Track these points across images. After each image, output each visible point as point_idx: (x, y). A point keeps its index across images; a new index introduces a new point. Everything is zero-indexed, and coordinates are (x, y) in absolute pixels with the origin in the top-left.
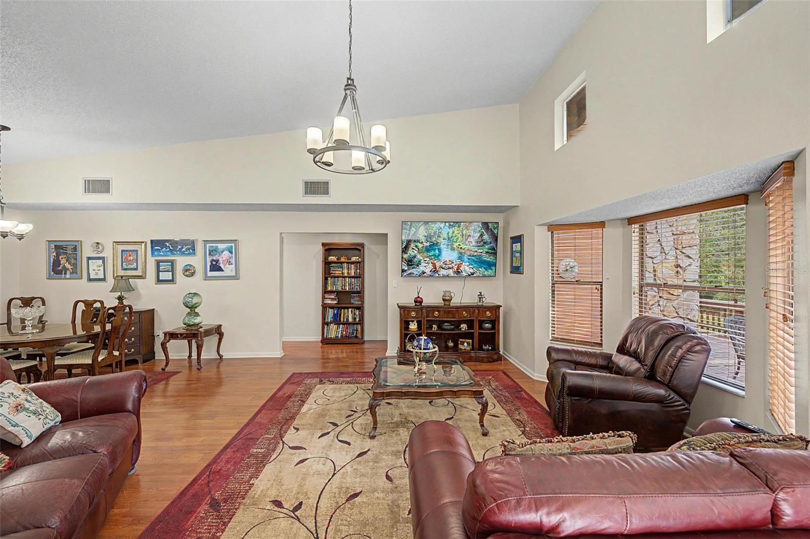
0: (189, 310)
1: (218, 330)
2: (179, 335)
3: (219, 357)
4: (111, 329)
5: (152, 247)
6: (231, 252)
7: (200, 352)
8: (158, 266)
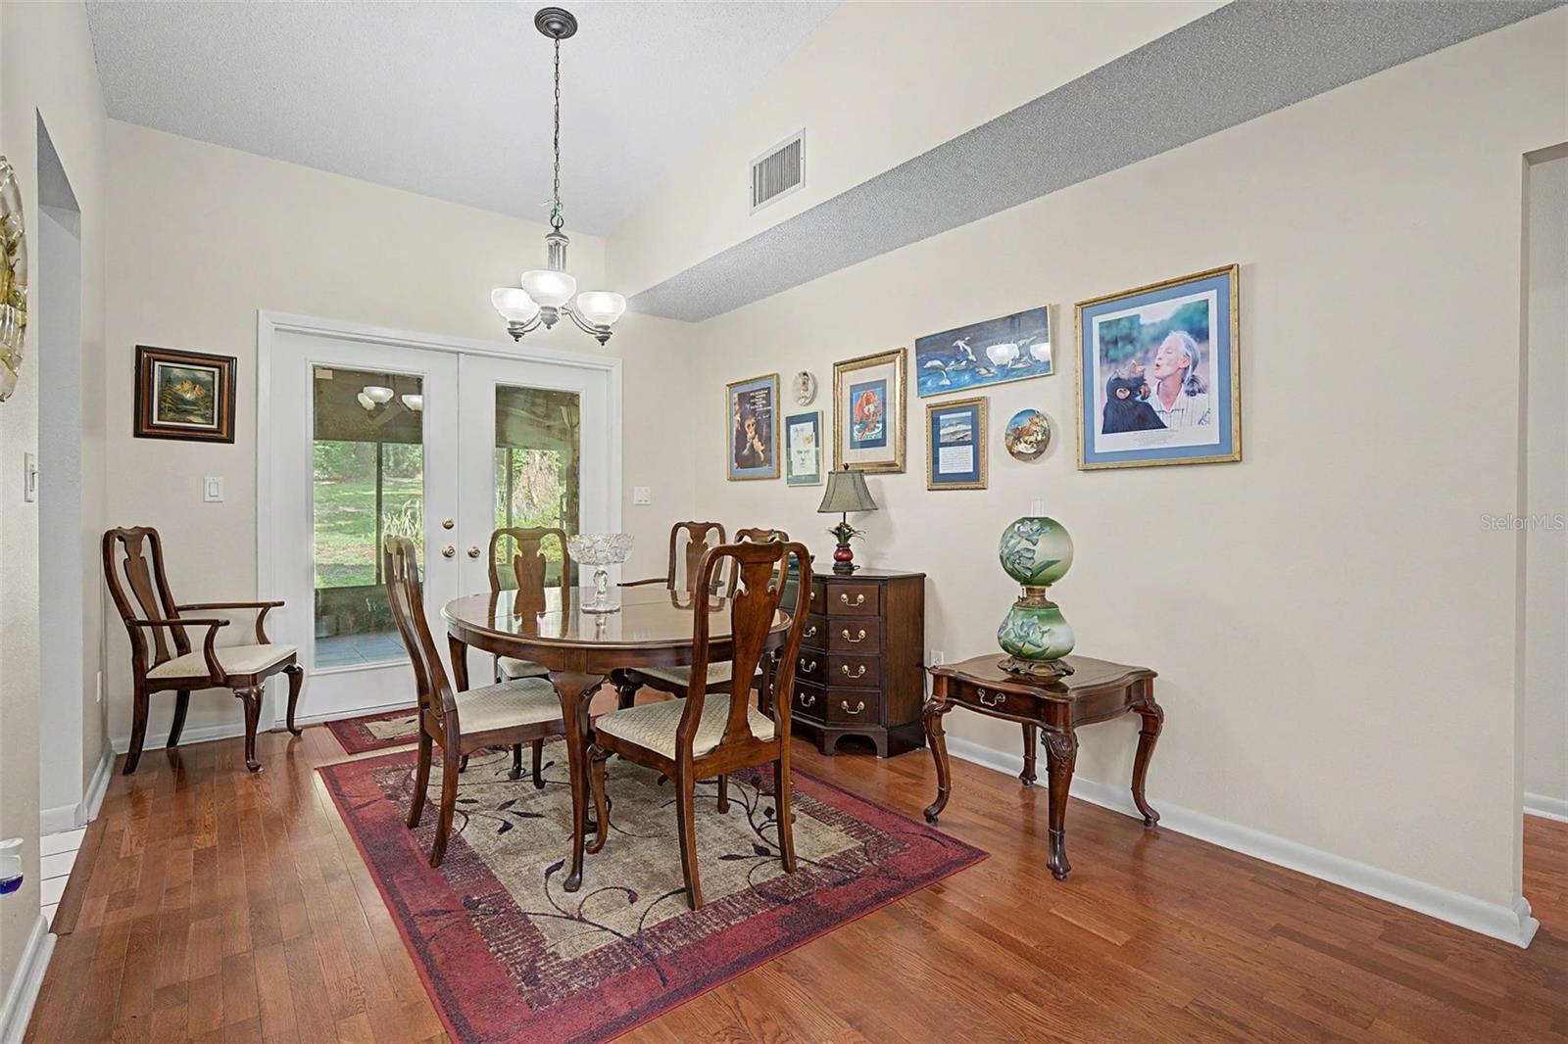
0: (1019, 590)
1: (1140, 690)
2: (982, 694)
3: (1144, 818)
4: (733, 636)
5: (920, 363)
6: (1201, 335)
7: (1060, 790)
8: (935, 424)
